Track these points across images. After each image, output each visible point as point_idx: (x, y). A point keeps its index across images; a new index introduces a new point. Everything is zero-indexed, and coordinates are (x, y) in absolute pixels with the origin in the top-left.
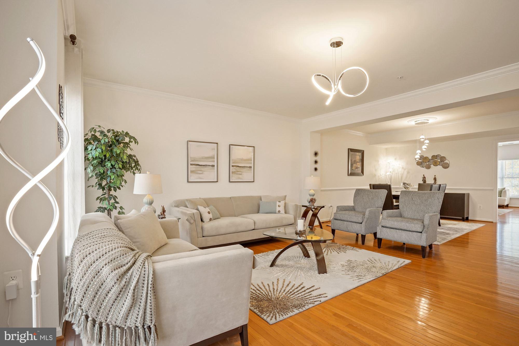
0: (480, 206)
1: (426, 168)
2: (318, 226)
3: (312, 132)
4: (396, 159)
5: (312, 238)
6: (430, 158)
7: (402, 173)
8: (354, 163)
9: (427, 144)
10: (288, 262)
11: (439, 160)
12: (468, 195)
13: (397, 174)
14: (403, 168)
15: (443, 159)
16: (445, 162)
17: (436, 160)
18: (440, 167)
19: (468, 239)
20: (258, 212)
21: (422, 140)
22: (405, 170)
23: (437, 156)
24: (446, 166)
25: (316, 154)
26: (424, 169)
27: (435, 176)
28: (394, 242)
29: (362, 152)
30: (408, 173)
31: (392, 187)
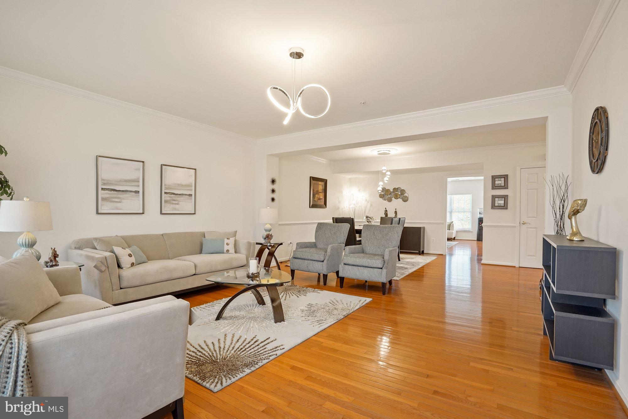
0: (433, 240)
1: (388, 201)
2: (275, 267)
3: (269, 155)
4: (359, 190)
5: (268, 281)
6: (392, 191)
7: (366, 205)
8: (317, 194)
9: (389, 176)
10: (238, 312)
11: (400, 193)
12: (424, 228)
13: (361, 207)
14: (366, 200)
15: (403, 192)
16: (404, 195)
17: (397, 192)
18: (400, 200)
19: (423, 272)
20: (201, 252)
21: (384, 171)
22: (368, 202)
23: (397, 189)
24: (405, 200)
25: (273, 181)
26: (386, 202)
27: (396, 209)
28: (358, 280)
29: (325, 181)
30: (371, 205)
31: (355, 220)
